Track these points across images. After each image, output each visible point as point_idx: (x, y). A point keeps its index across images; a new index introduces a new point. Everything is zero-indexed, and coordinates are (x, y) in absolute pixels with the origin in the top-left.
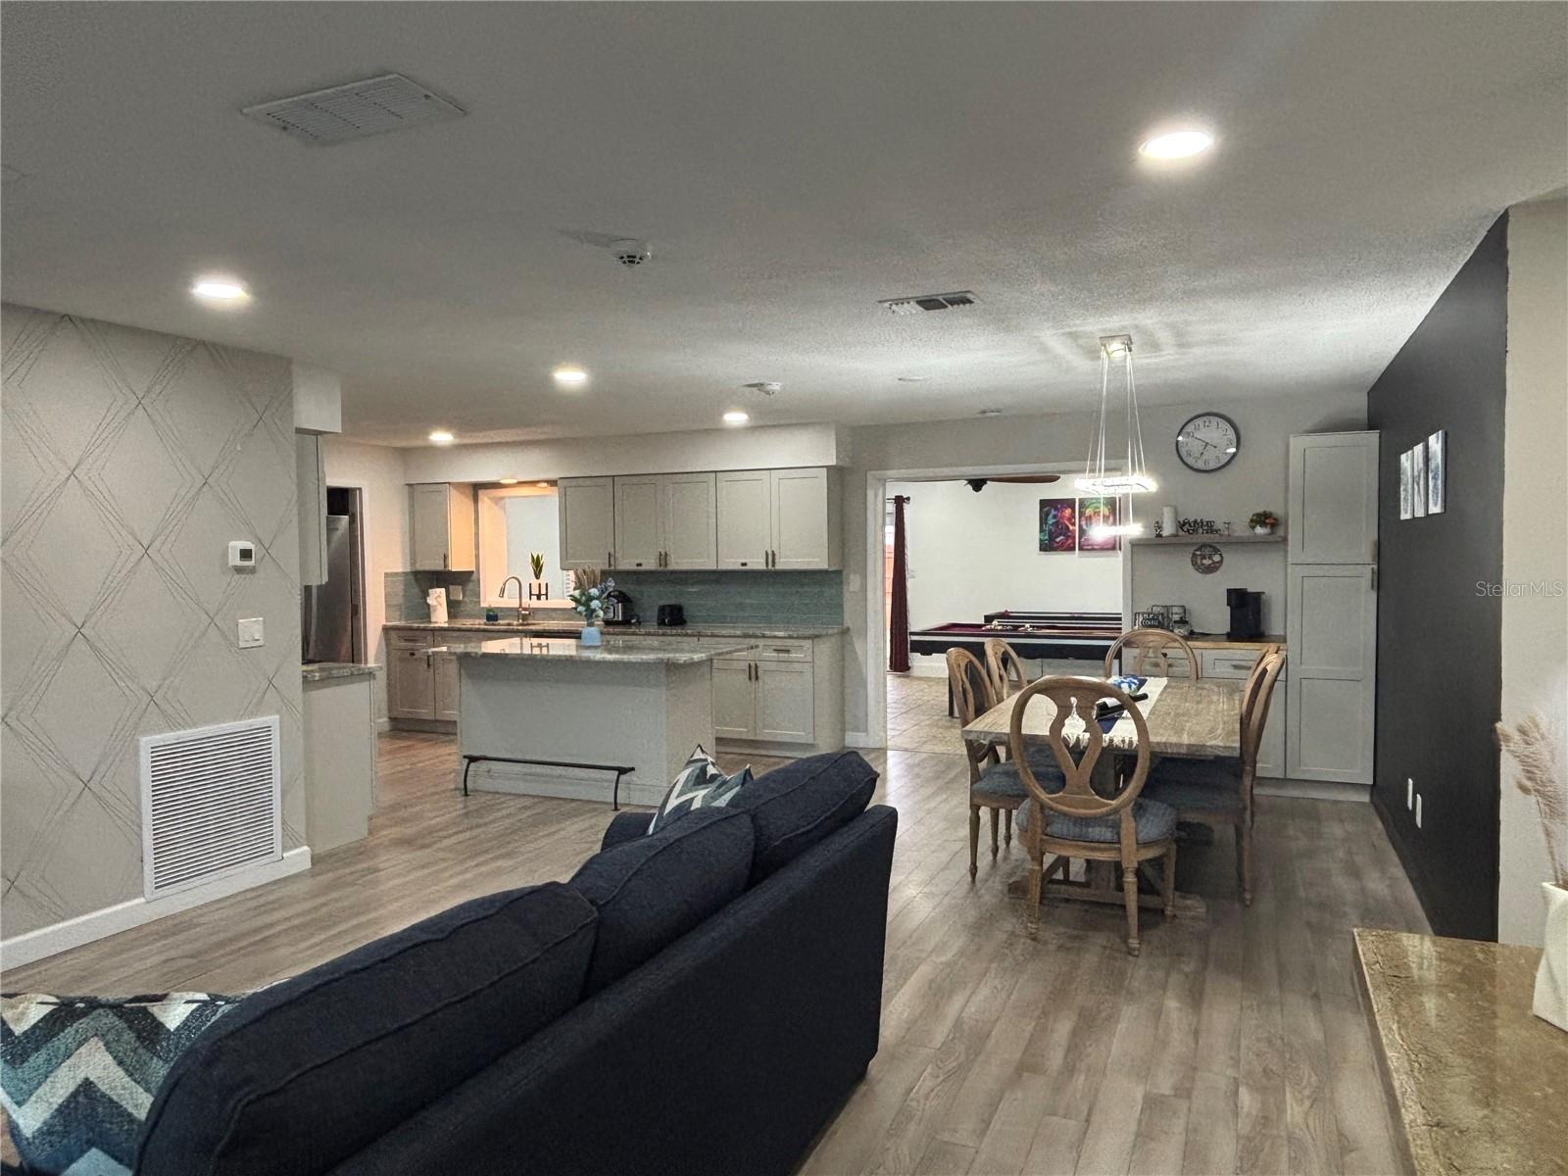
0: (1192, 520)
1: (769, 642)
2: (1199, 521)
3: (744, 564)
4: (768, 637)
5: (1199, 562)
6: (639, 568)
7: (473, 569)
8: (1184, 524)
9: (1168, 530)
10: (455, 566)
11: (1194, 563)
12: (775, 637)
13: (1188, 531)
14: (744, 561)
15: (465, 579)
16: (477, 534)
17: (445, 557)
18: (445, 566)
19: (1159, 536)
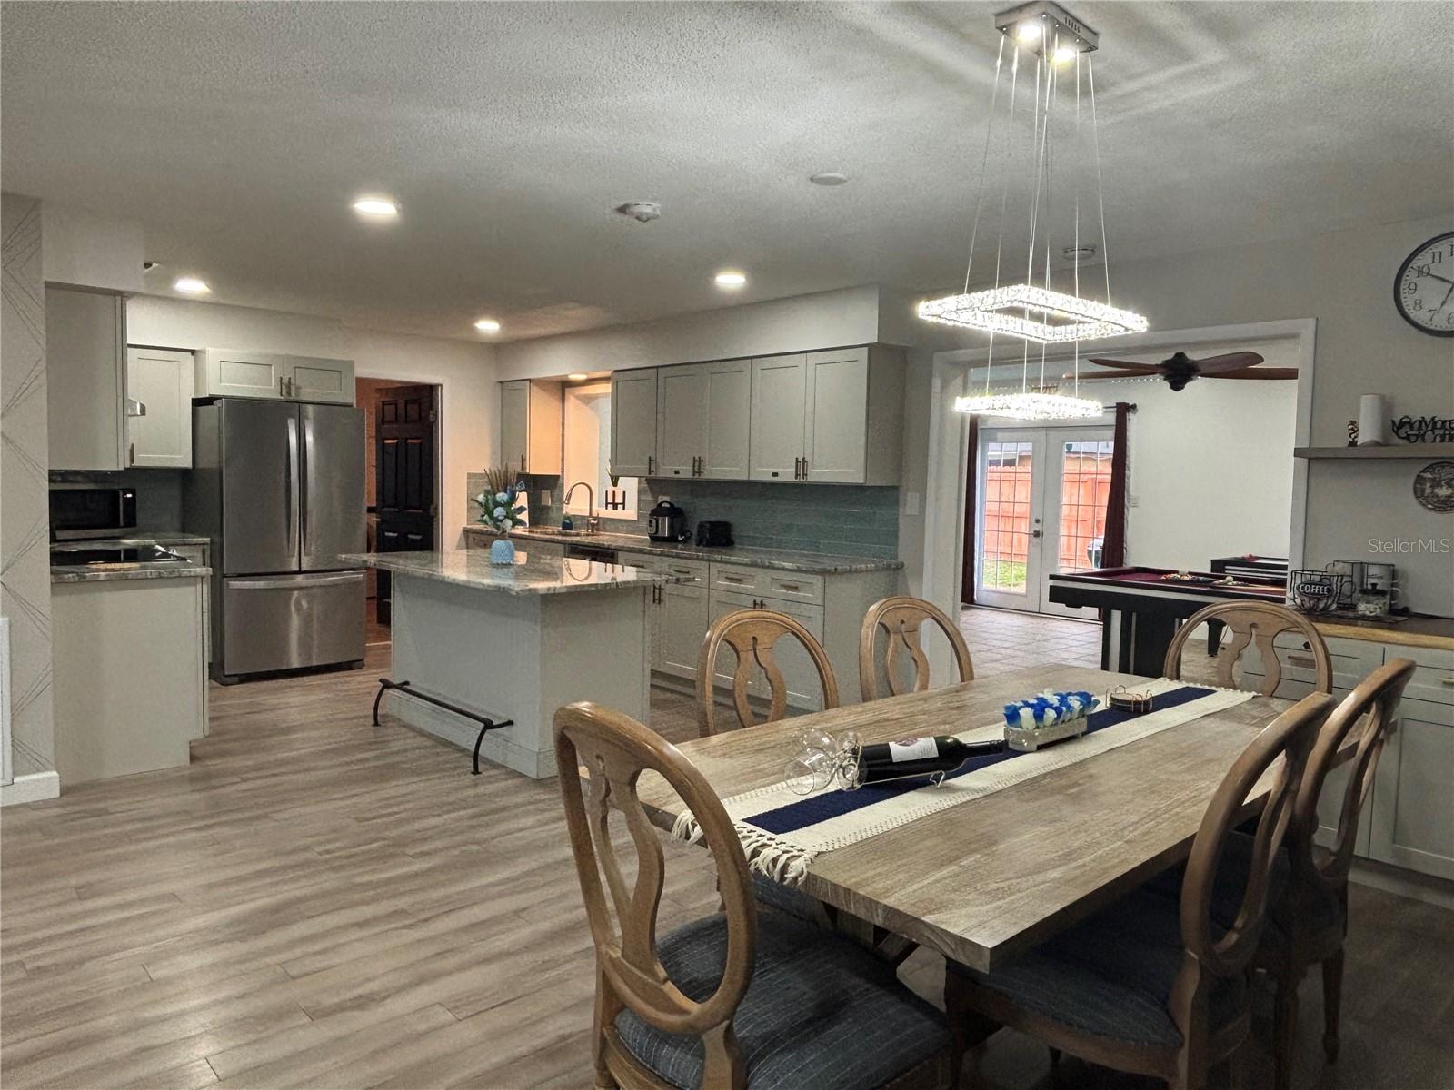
0: (1416, 416)
1: (776, 574)
2: (1428, 419)
3: (775, 474)
4: (778, 569)
5: (1428, 491)
6: (677, 476)
7: (560, 474)
8: (1402, 424)
9: (1367, 433)
10: (534, 469)
11: (1419, 493)
12: (783, 569)
13: (1408, 437)
14: (775, 470)
15: (552, 483)
16: (563, 436)
17: (523, 460)
18: (523, 467)
19: (1353, 444)
